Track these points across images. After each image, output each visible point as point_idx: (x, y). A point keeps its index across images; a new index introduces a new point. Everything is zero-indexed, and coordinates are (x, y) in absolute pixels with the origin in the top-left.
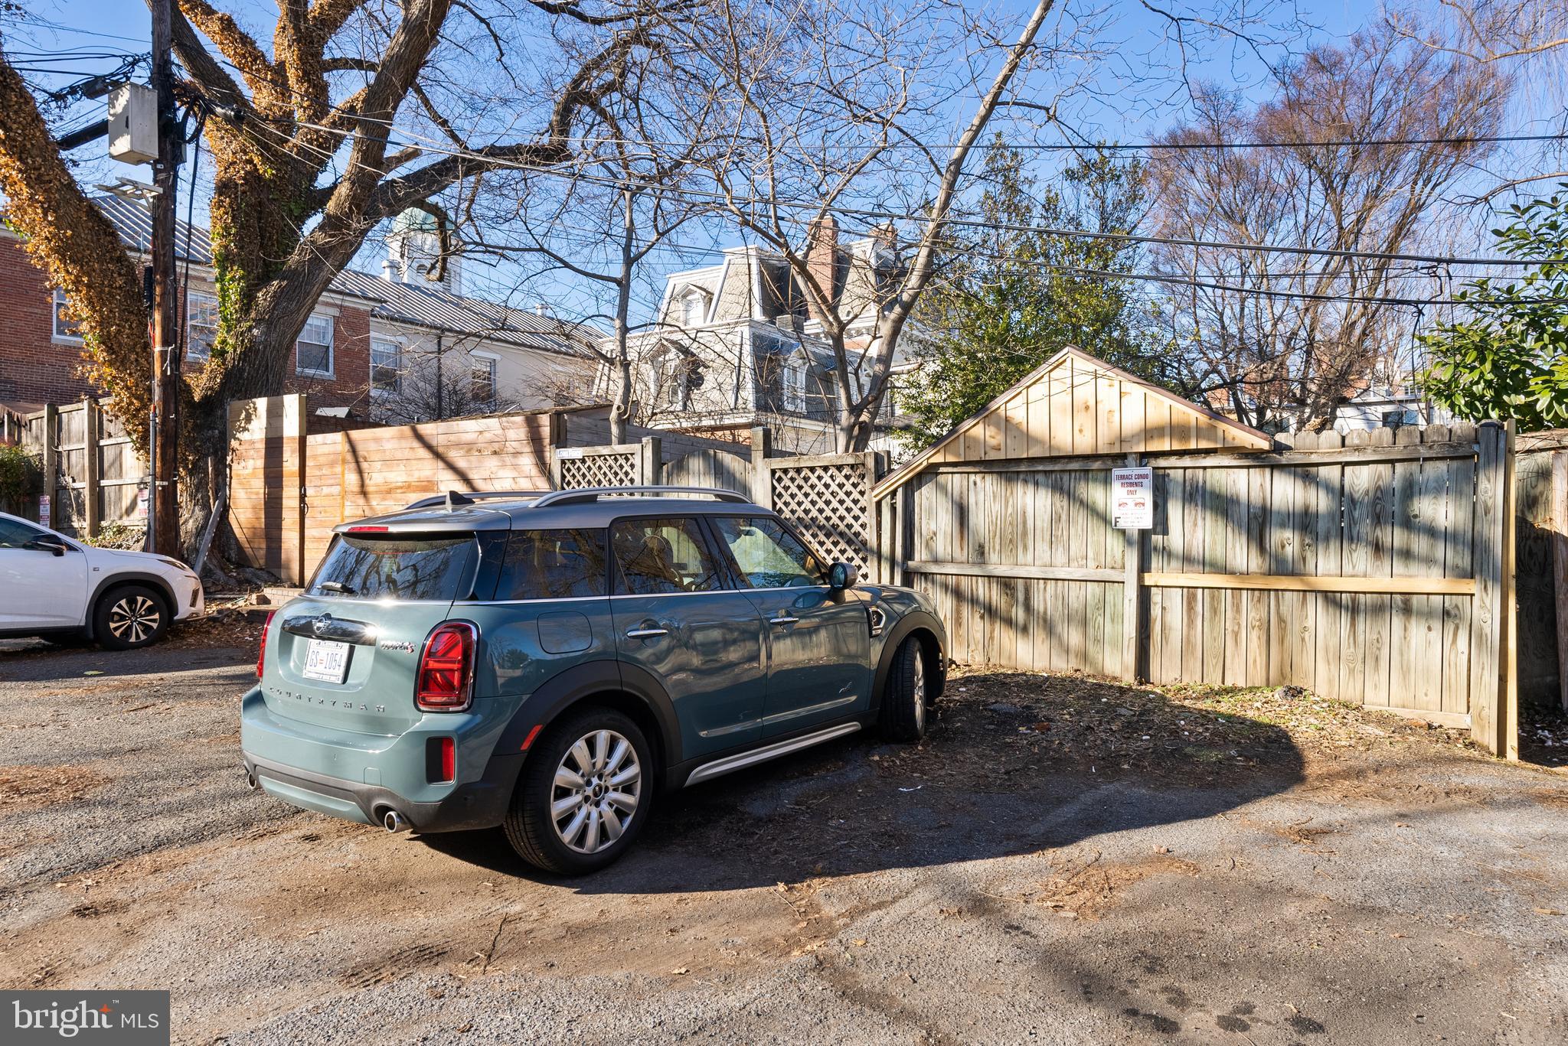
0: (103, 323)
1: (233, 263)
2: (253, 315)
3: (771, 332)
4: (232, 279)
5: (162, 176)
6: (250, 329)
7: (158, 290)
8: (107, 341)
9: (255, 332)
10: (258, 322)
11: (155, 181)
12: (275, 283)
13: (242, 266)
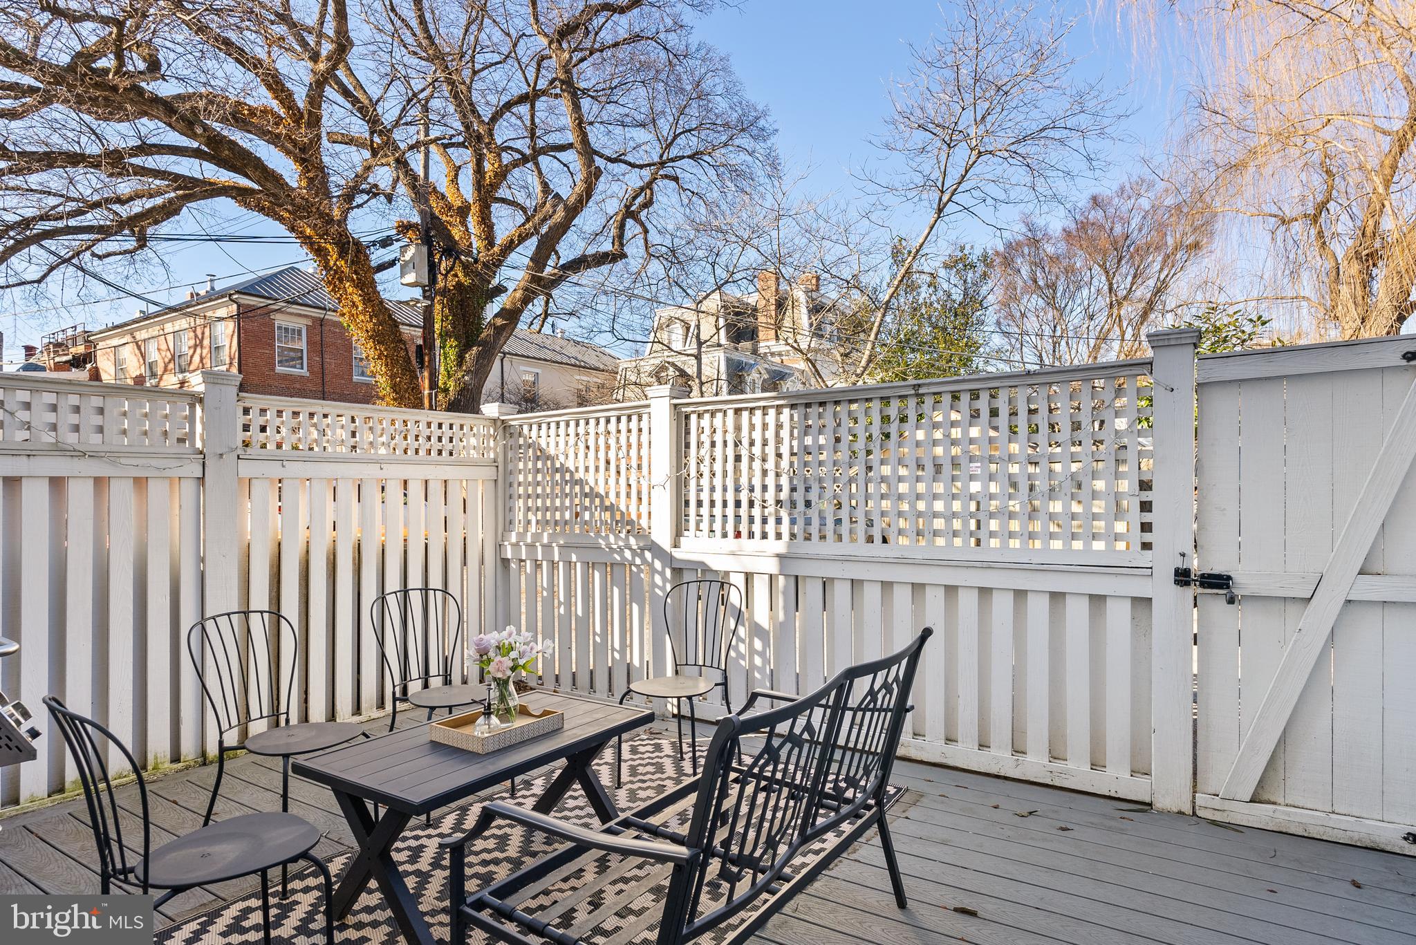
0: (393, 377)
1: (450, 337)
2: (464, 368)
3: (736, 356)
4: (451, 346)
5: (428, 294)
6: (463, 376)
7: (426, 359)
8: (394, 387)
9: (466, 378)
10: (468, 372)
11: (424, 297)
12: (475, 348)
13: (456, 339)
